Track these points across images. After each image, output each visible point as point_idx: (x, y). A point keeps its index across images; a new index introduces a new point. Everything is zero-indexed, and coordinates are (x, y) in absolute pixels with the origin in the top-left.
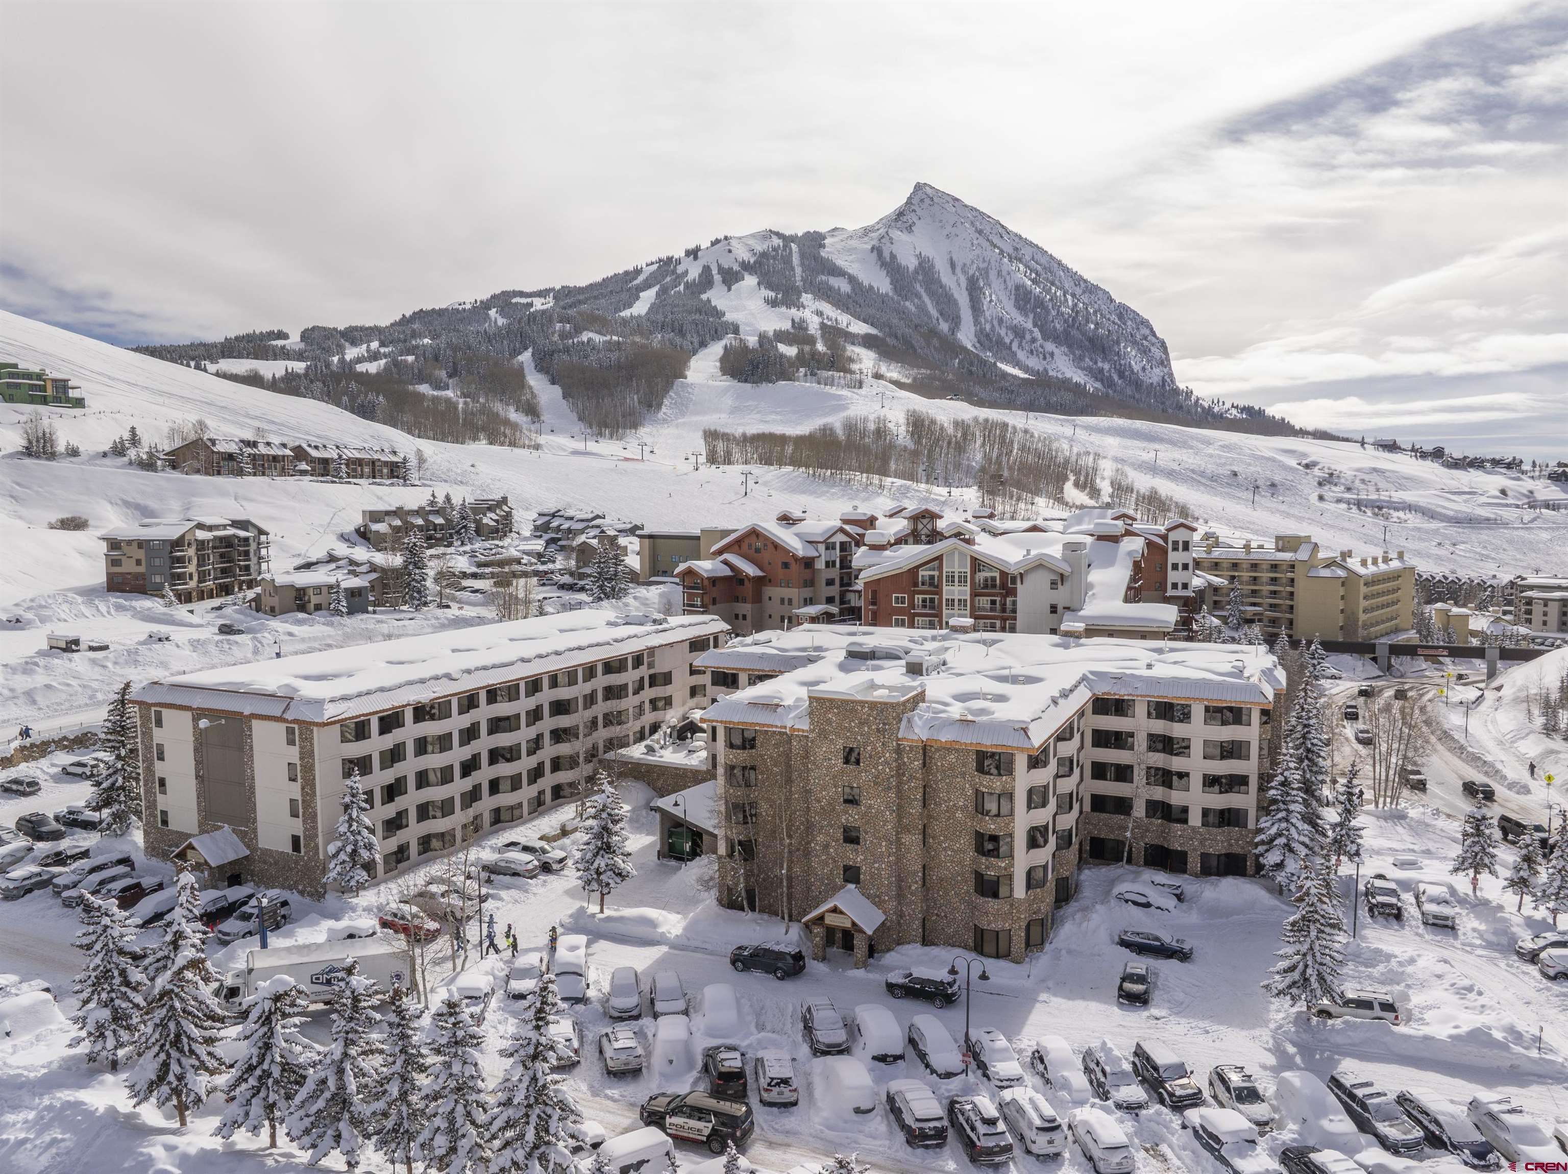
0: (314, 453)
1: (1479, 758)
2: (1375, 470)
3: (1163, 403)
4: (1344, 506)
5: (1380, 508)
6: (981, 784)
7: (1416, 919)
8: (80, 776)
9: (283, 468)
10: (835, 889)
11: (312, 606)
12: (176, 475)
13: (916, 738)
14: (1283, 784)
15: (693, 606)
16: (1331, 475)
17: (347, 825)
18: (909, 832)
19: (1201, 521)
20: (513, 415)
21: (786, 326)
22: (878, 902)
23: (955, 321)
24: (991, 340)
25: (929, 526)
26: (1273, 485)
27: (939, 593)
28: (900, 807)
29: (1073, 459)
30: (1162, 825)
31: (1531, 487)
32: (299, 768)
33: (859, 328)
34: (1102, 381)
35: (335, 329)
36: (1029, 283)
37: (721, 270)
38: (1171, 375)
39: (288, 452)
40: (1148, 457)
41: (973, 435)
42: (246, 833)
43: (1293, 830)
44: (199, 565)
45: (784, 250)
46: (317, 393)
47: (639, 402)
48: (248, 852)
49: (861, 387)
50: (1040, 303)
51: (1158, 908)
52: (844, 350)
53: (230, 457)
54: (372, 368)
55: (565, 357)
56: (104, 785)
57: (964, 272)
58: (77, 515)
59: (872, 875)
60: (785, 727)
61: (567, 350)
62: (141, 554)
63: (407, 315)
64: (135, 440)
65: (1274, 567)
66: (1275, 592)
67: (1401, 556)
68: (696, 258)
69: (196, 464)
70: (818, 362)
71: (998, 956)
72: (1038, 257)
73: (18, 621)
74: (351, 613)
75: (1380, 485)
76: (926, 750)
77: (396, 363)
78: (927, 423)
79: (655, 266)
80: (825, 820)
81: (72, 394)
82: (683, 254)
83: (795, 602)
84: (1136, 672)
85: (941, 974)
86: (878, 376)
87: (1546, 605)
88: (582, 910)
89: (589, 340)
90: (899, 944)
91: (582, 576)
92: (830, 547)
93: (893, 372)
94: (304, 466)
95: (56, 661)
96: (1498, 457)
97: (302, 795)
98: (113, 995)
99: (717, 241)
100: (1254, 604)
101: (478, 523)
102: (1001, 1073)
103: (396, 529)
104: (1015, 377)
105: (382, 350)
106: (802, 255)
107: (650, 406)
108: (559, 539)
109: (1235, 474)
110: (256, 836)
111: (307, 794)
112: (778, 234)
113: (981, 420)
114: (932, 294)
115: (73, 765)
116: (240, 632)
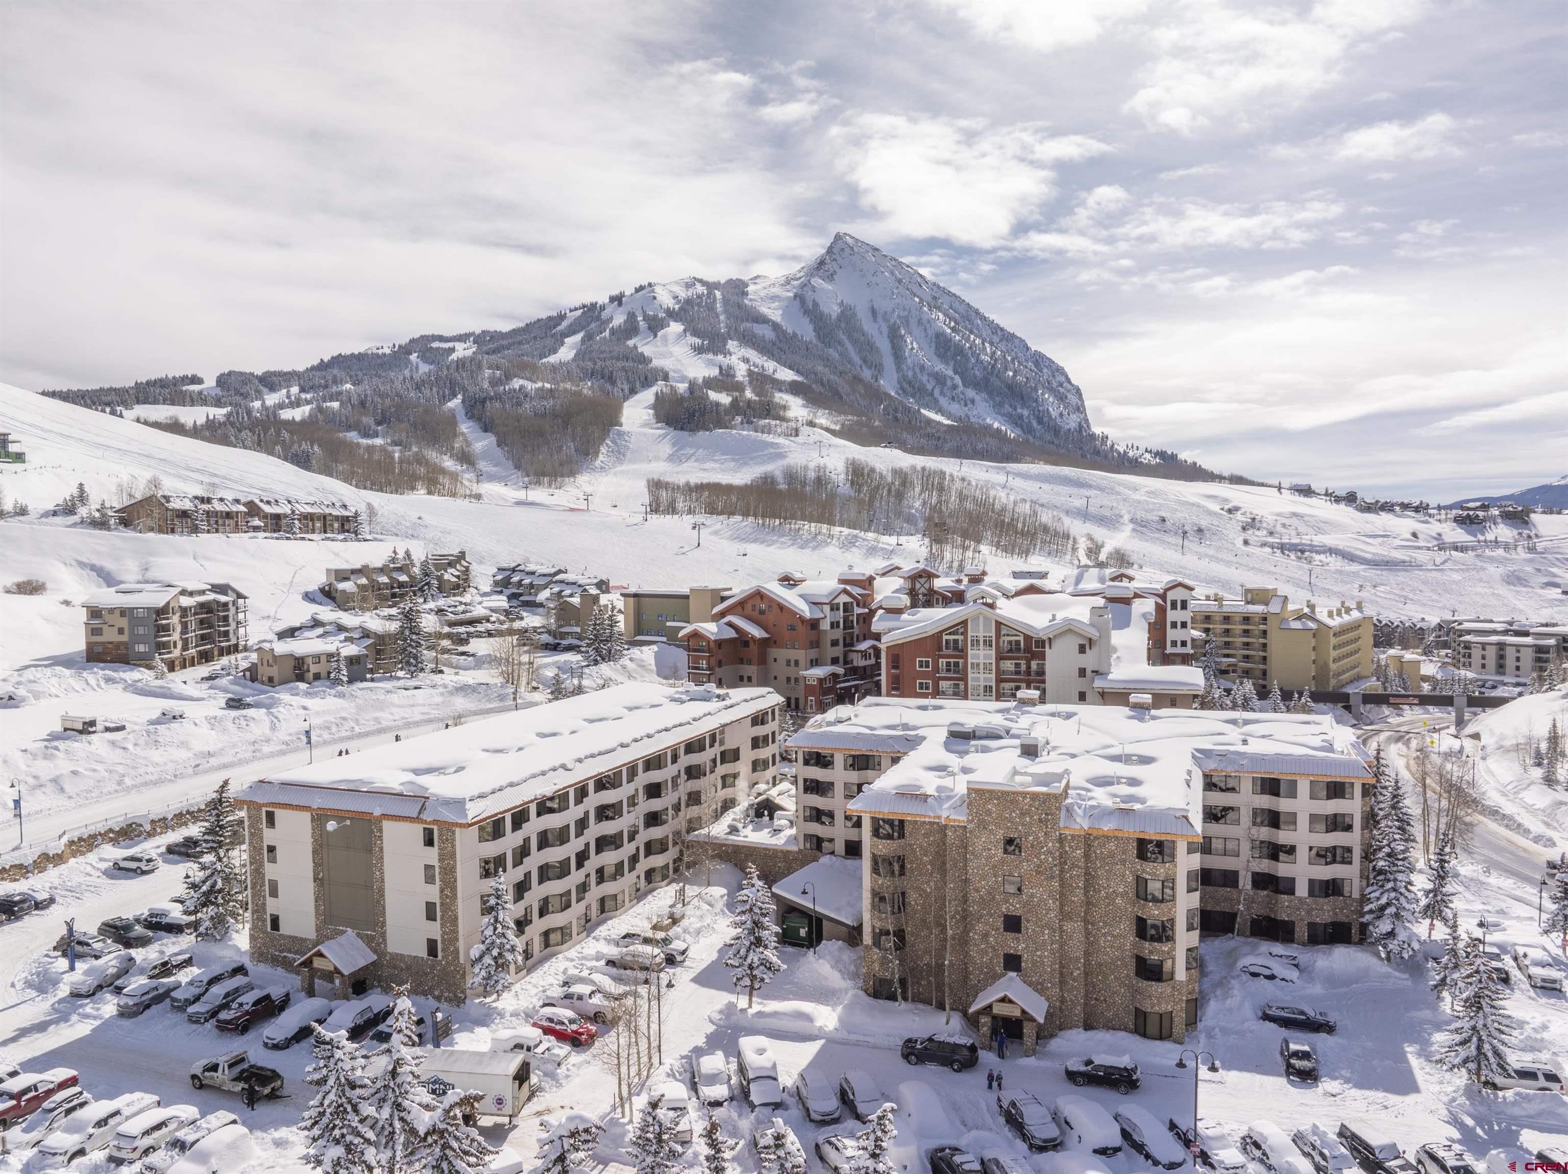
0: (267, 509)
1: (1497, 811)
2: (1294, 515)
3: (1081, 448)
4: (1269, 550)
5: (1303, 552)
6: (1144, 871)
7: (1524, 983)
8: (134, 871)
9: (237, 525)
10: (996, 977)
11: (310, 676)
12: (130, 534)
13: (1078, 827)
14: (1389, 855)
15: (698, 668)
16: (1254, 519)
17: (491, 928)
18: (1071, 919)
19: (1136, 566)
20: (449, 463)
21: (714, 372)
22: (1039, 988)
23: (878, 368)
24: (914, 387)
25: (927, 586)
26: (1200, 530)
27: (965, 657)
28: (1062, 894)
29: (1011, 506)
30: (1268, 896)
31: (1439, 531)
32: (437, 870)
33: (786, 375)
34: (1022, 427)
35: (252, 374)
36: (949, 331)
37: (646, 318)
38: (1087, 421)
39: (242, 508)
40: (1079, 503)
41: (912, 483)
42: (373, 937)
43: (1402, 900)
44: (182, 633)
45: (709, 297)
46: (248, 443)
47: (576, 450)
48: (375, 957)
49: (797, 435)
50: (960, 350)
51: (1283, 979)
52: (773, 396)
53: (184, 514)
54: (297, 414)
55: (497, 405)
56: (204, 888)
57: (886, 320)
58: (34, 578)
59: (1034, 963)
60: (939, 817)
61: (498, 397)
62: (124, 623)
63: (326, 360)
64: (82, 496)
65: (1246, 619)
66: (1247, 644)
67: (1359, 607)
68: (620, 304)
69: (149, 522)
70: (754, 410)
71: (1161, 1038)
72: (956, 305)
73: (11, 698)
74: (351, 681)
75: (1300, 529)
76: (1088, 840)
77: (320, 409)
78: (866, 471)
79: (579, 312)
80: (984, 909)
81: (13, 448)
82: (607, 301)
83: (802, 663)
84: (1232, 748)
85: (1124, 1061)
86: (811, 424)
87: (1484, 649)
88: (731, 1006)
89: (521, 387)
90: (1060, 1030)
91: (563, 636)
92: (834, 608)
93: (823, 418)
94: (257, 522)
95: (76, 744)
96: (1406, 501)
97: (441, 898)
98: (345, 1131)
99: (641, 288)
100: (1228, 656)
101: (440, 579)
102: (1226, 1162)
103: (362, 588)
104: (939, 423)
105: (303, 396)
106: (725, 301)
107: (587, 454)
108: (521, 595)
109: (1164, 520)
110: (384, 940)
111: (447, 896)
112: (701, 281)
113: (919, 468)
114: (855, 342)
115: (125, 859)
116: (249, 706)
